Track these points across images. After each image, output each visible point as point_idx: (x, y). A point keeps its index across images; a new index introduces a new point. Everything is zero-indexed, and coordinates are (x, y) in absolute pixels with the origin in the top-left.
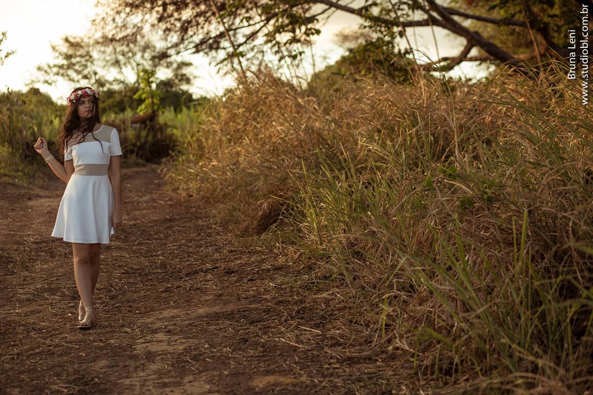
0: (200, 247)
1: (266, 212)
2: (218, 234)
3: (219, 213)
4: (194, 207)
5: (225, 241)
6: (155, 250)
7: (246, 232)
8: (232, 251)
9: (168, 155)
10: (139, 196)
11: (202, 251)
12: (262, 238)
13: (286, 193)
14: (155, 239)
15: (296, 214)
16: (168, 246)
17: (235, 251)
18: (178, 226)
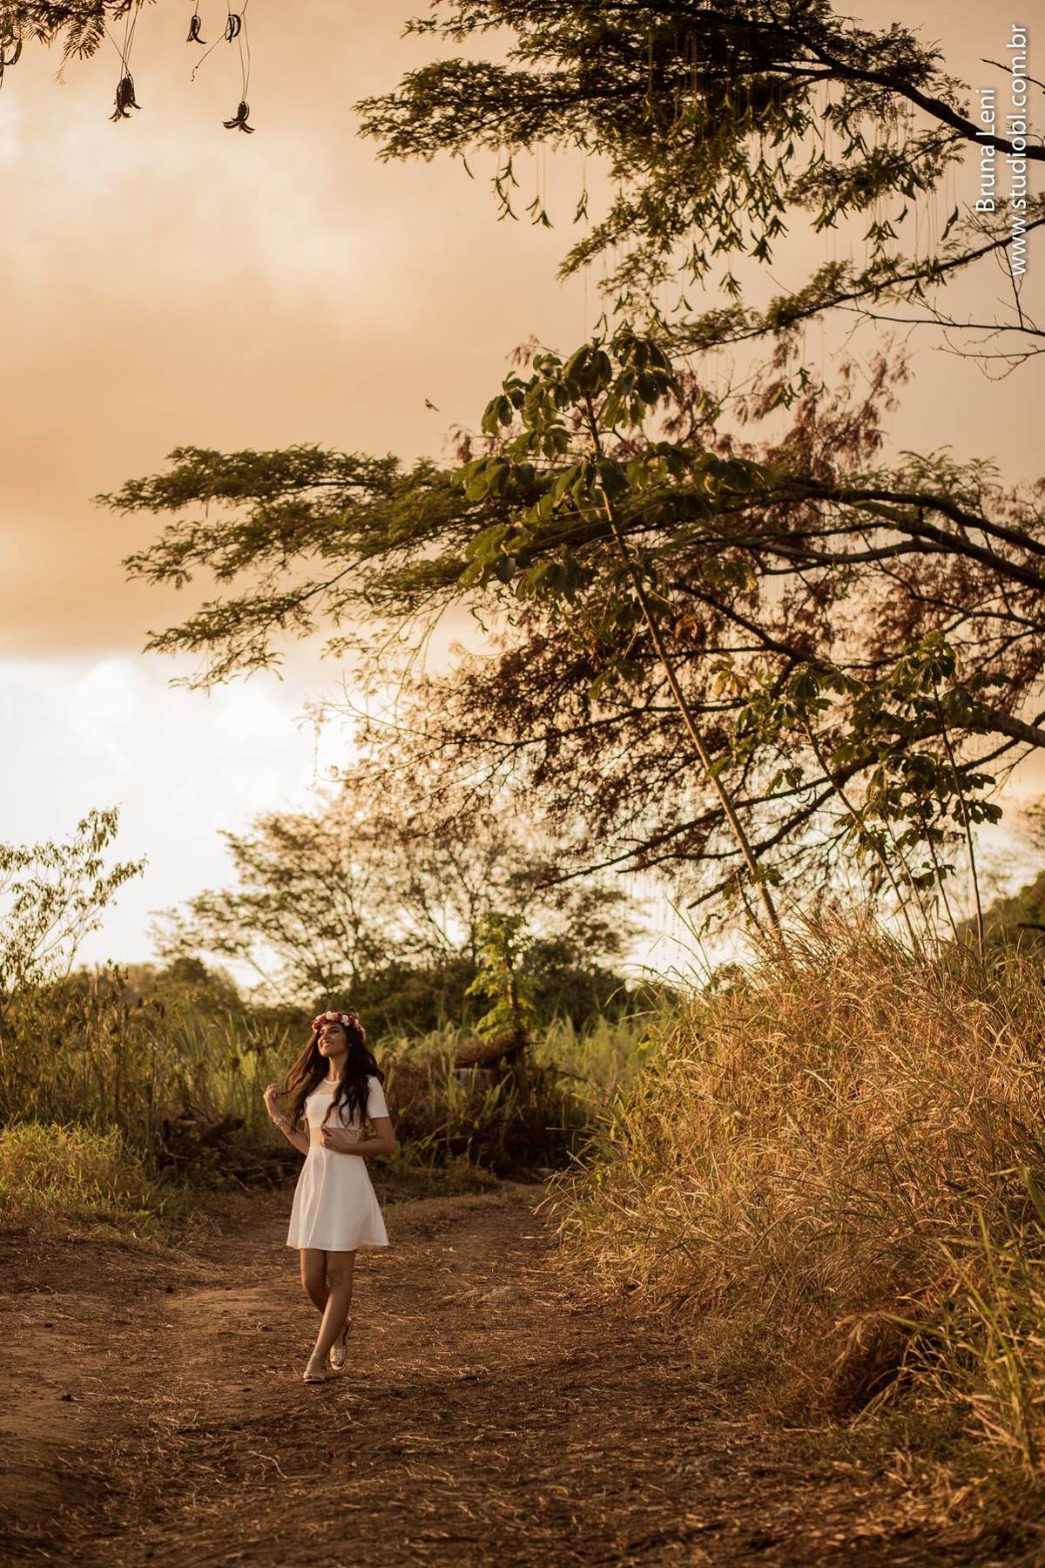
0: (669, 1455)
1: (858, 1349)
2: (717, 1414)
3: (717, 1344)
4: (641, 1322)
5: (739, 1437)
6: (531, 1464)
7: (798, 1411)
8: (761, 1473)
9: (561, 1162)
10: (482, 1283)
11: (673, 1471)
12: (851, 1429)
13: (918, 1296)
14: (529, 1424)
15: (948, 1358)
16: (568, 1450)
17: (774, 1473)
18: (599, 1385)
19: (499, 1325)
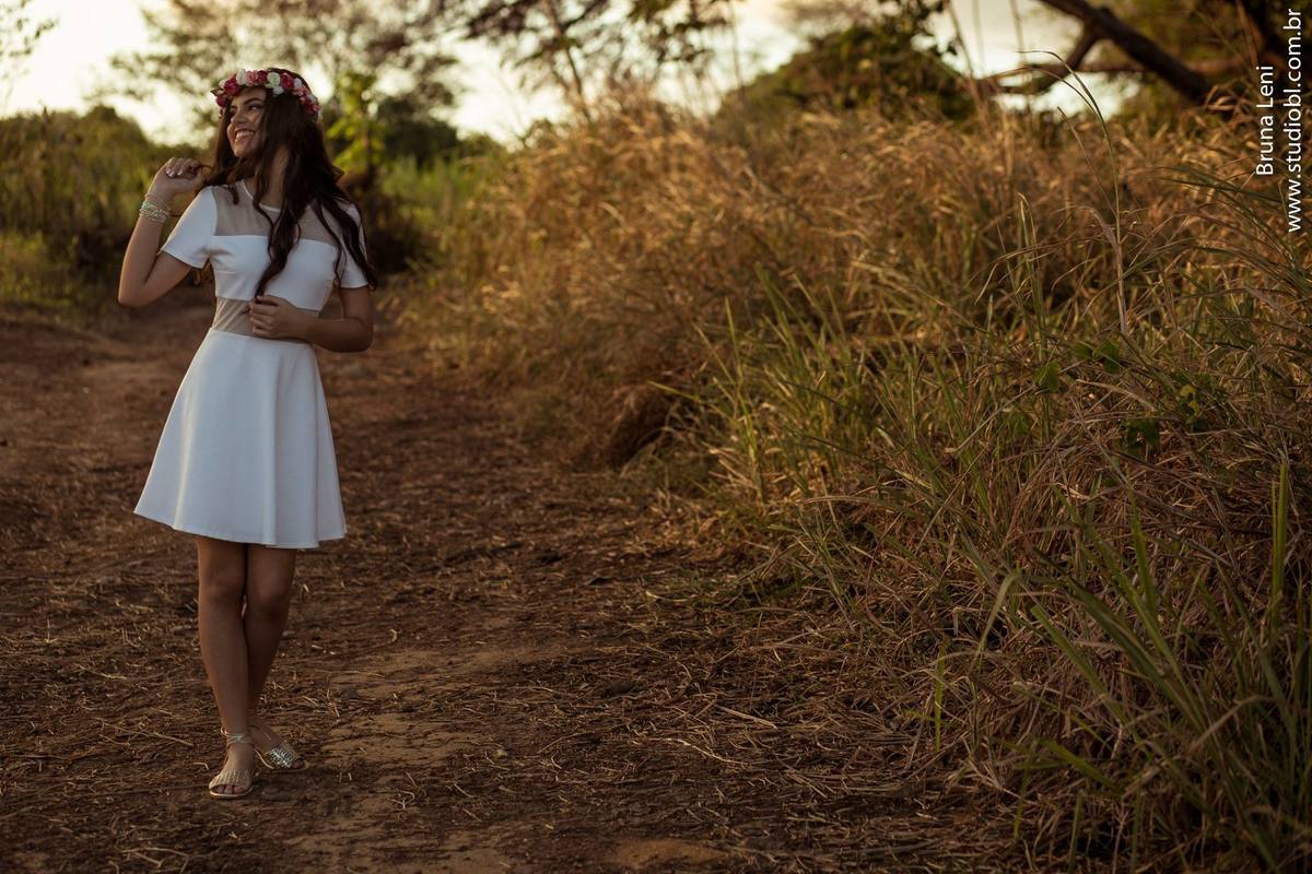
0: (480, 492)
1: (631, 414)
2: (519, 462)
3: (522, 409)
4: (463, 393)
5: (536, 479)
6: (372, 497)
7: (583, 461)
8: (552, 506)
9: (403, 268)
10: (336, 362)
11: (484, 504)
12: (623, 475)
13: (681, 372)
14: (372, 468)
15: (702, 421)
16: (403, 486)
17: (561, 506)
18: (427, 439)
19: (349, 393)
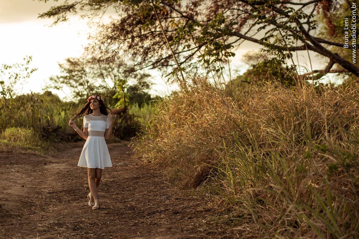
0: (157, 196)
1: (199, 173)
2: (168, 187)
3: (169, 173)
4: (152, 169)
5: (173, 192)
6: (127, 198)
7: (186, 186)
8: (177, 199)
9: (135, 135)
10: (116, 162)
11: (158, 199)
12: (197, 190)
13: (213, 160)
14: (127, 190)
15: (219, 174)
16: (135, 195)
17: (180, 199)
18: (142, 182)
19: (120, 170)
